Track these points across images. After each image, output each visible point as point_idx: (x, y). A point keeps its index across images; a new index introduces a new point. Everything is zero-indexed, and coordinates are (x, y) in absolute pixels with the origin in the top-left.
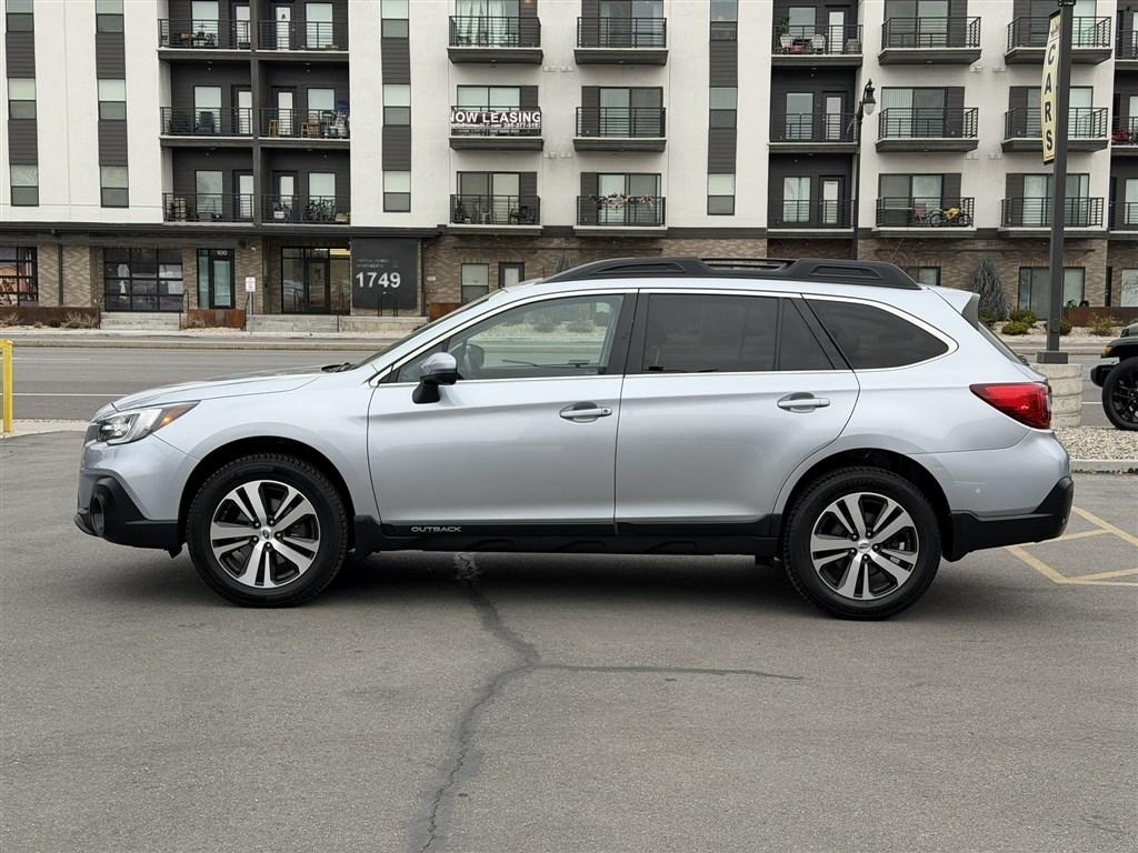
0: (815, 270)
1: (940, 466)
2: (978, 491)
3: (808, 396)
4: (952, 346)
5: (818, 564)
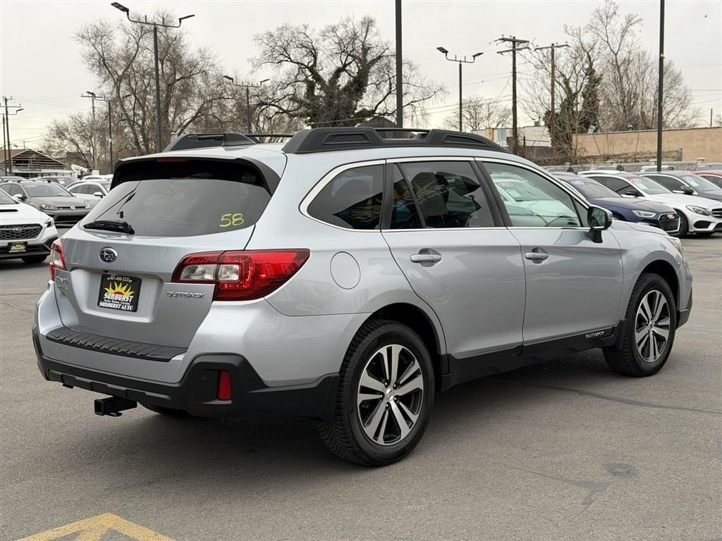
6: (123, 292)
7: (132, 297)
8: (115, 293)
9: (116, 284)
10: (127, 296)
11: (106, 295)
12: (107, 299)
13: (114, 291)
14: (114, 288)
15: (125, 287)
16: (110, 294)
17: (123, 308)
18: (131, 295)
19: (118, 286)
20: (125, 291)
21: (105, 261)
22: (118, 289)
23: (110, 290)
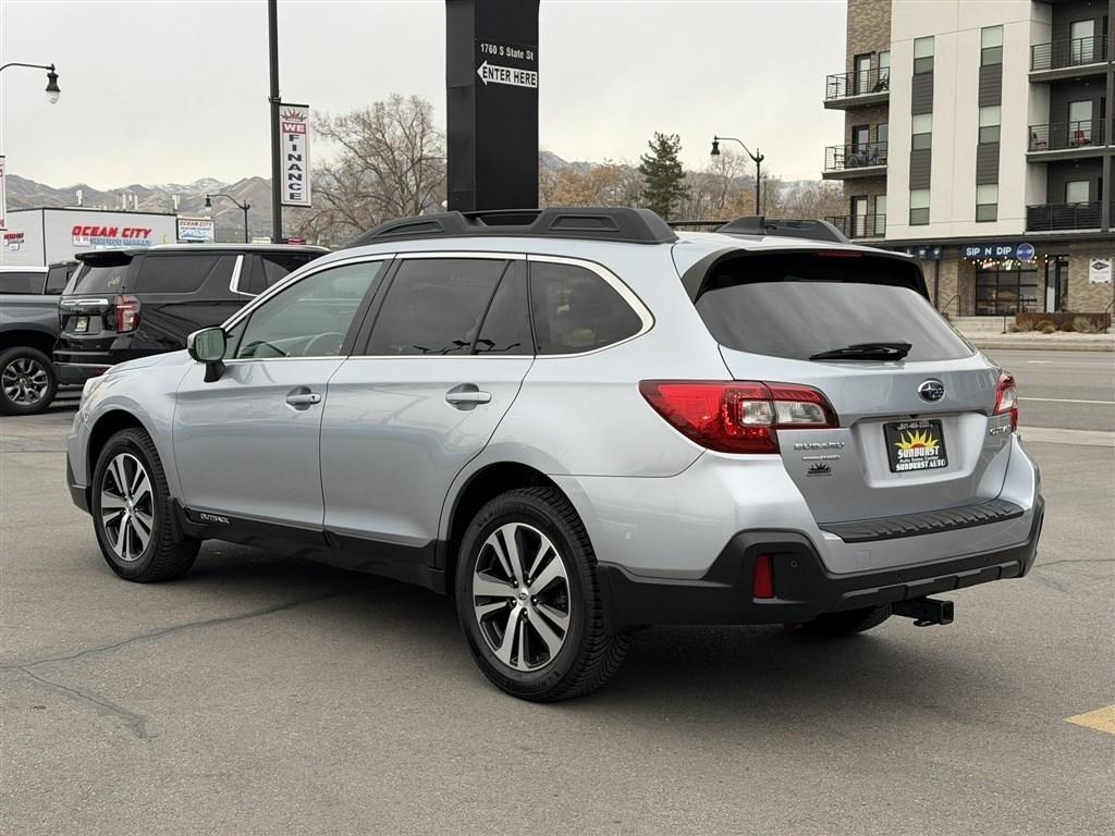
0: (557, 222)
1: (583, 495)
2: (628, 536)
3: (472, 387)
4: (647, 322)
5: (481, 611)
6: (923, 443)
7: (937, 447)
8: (914, 447)
9: (910, 434)
10: (931, 447)
11: (900, 453)
12: (903, 459)
13: (910, 446)
14: (909, 441)
15: (924, 436)
16: (905, 450)
17: (932, 465)
18: (936, 445)
19: (914, 436)
20: (926, 441)
21: (932, 399)
22: (916, 440)
23: (904, 445)
